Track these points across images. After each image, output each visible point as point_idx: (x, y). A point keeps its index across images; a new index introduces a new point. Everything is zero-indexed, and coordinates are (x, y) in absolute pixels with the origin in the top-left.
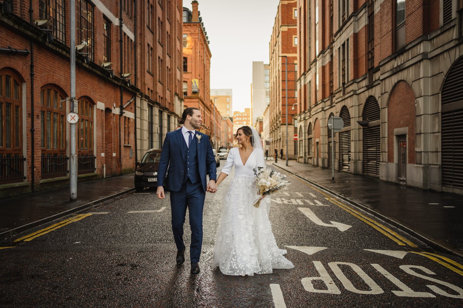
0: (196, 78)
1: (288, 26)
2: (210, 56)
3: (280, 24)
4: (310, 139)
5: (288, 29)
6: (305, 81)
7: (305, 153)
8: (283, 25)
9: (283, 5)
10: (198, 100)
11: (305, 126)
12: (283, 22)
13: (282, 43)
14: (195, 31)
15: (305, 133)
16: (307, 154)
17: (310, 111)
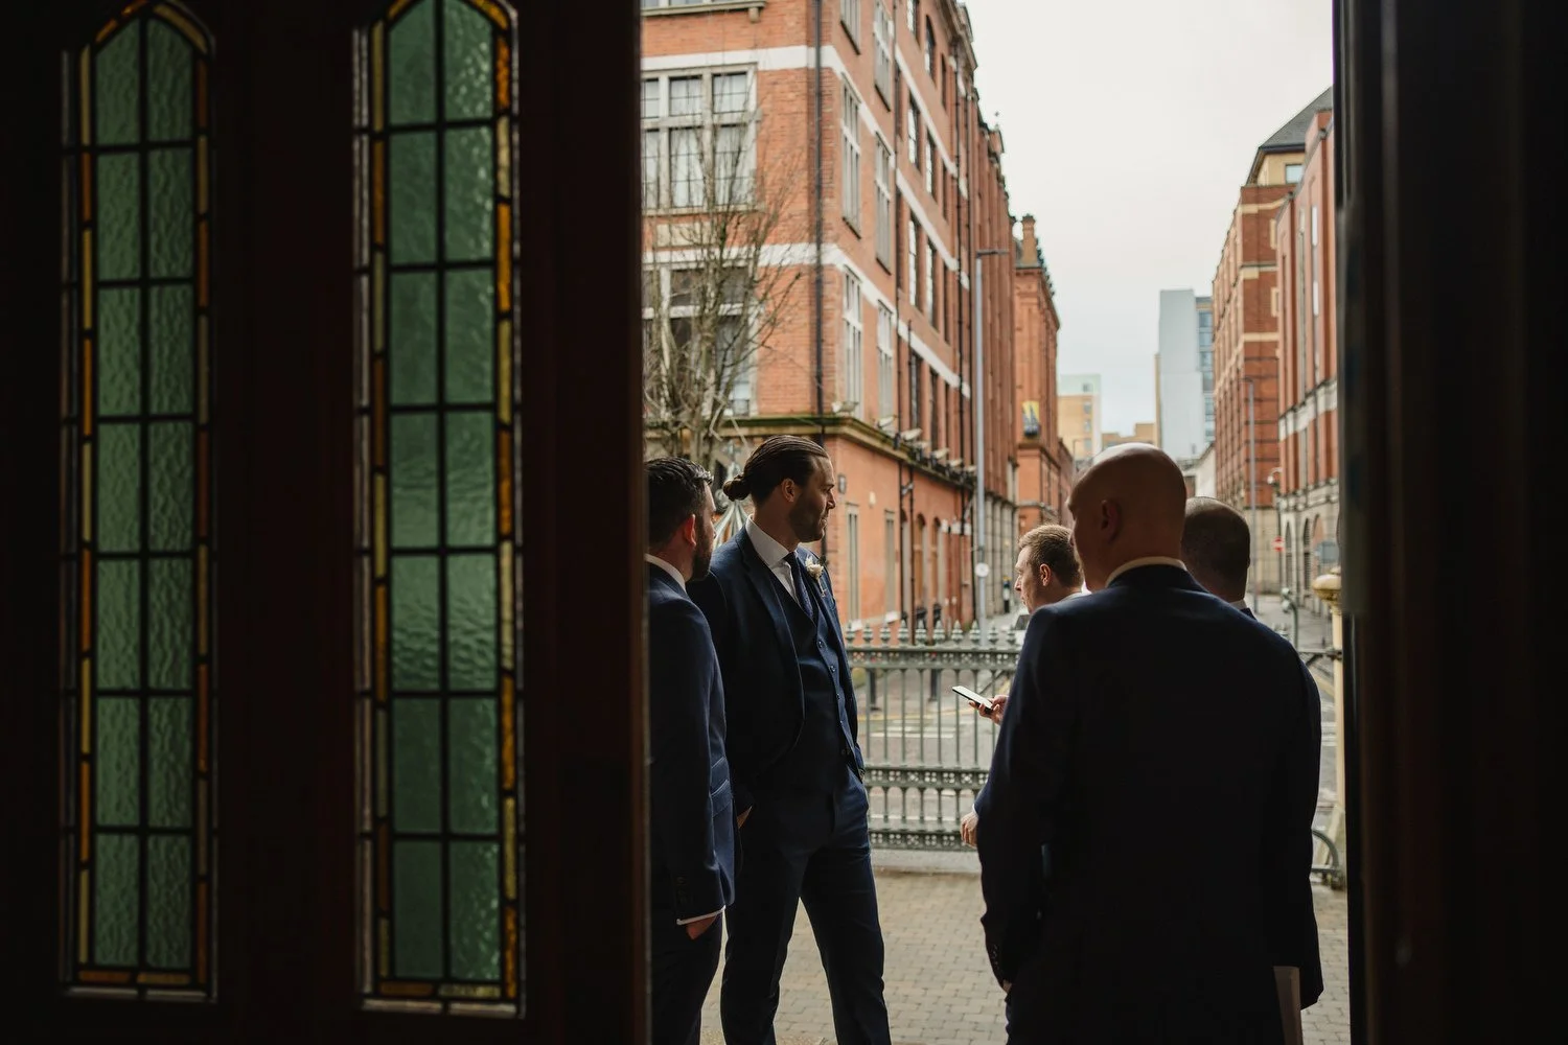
0: (1032, 399)
1: (1259, 266)
2: (1057, 325)
3: (1240, 262)
4: (1307, 554)
5: (1261, 274)
6: (1295, 425)
7: (1298, 584)
8: (1246, 264)
9: (1246, 217)
10: (1037, 452)
11: (1297, 525)
12: (1246, 258)
13: (1246, 309)
14: (1030, 287)
15: (1297, 540)
16: (1302, 587)
17: (1306, 492)
